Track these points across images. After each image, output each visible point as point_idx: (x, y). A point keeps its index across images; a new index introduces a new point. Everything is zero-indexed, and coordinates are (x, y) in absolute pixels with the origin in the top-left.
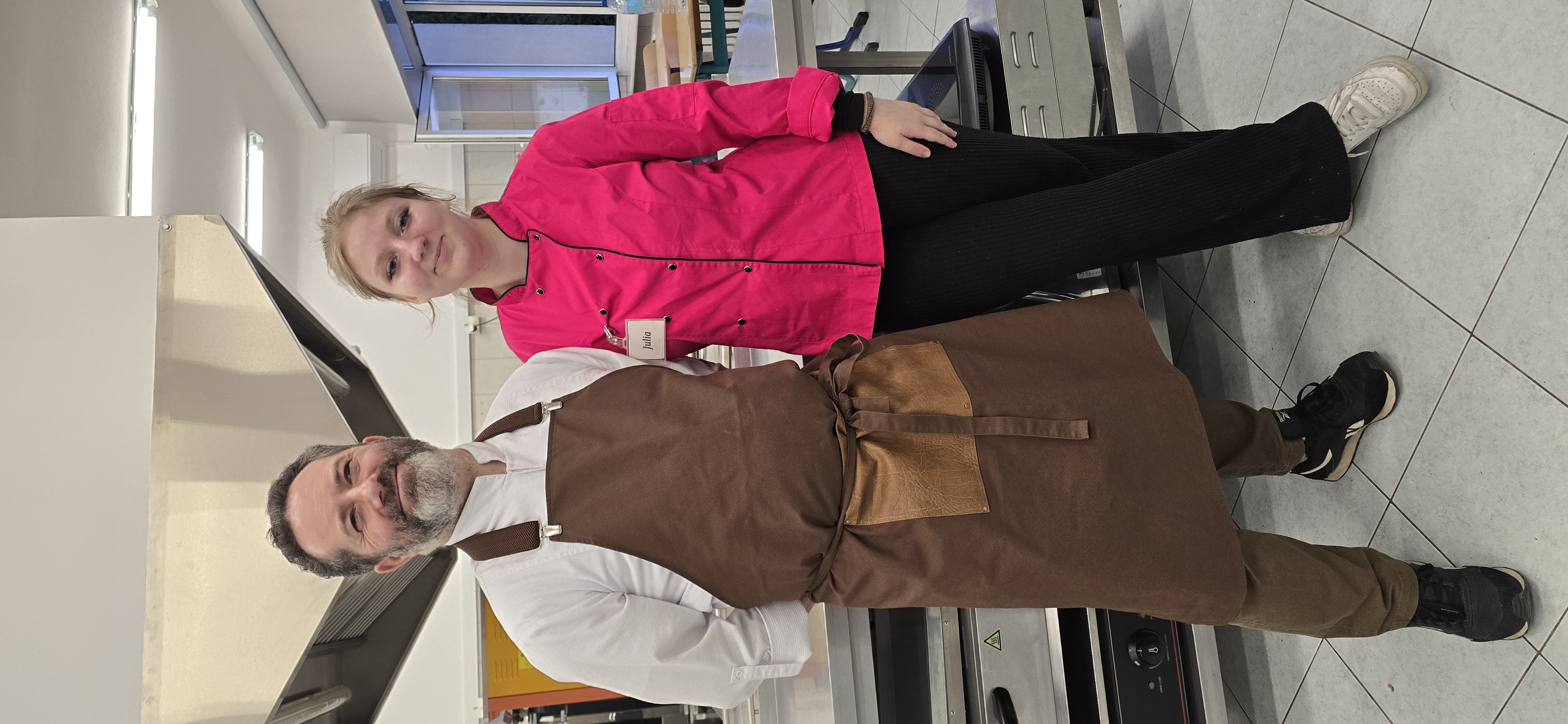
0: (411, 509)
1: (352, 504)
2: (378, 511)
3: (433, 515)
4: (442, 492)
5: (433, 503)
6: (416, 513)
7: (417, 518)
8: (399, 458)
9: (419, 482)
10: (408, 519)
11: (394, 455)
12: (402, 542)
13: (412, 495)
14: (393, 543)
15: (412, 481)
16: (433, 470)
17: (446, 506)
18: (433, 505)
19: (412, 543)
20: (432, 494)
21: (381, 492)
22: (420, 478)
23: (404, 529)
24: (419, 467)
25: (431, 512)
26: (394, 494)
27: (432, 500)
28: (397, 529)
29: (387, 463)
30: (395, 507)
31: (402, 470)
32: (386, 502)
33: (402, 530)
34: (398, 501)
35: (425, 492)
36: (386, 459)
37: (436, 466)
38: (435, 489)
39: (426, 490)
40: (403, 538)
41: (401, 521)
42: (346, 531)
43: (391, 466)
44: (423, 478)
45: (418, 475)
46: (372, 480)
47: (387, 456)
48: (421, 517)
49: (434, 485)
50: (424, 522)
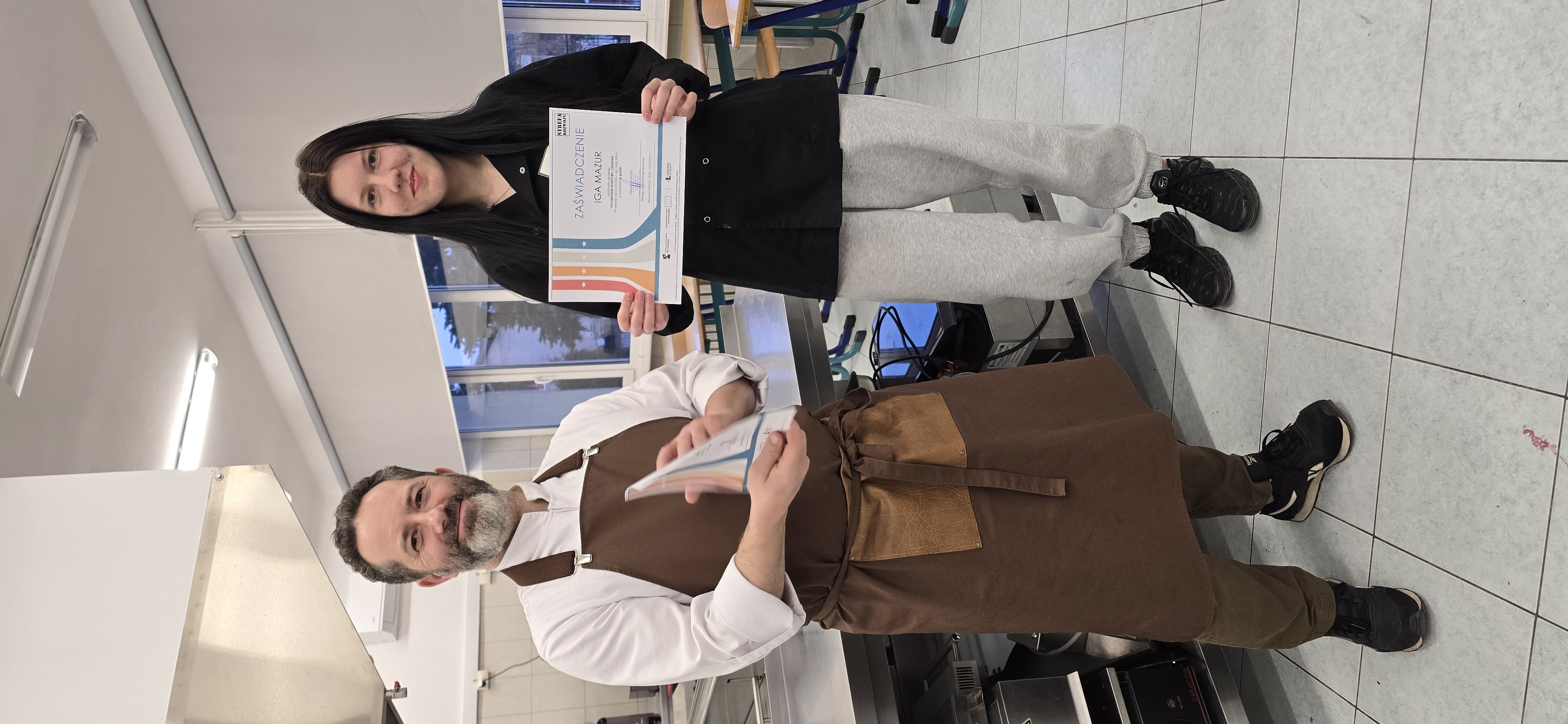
0: (465, 539)
1: (416, 525)
2: (438, 535)
3: (483, 548)
4: (496, 531)
5: (486, 538)
6: (469, 544)
7: (469, 549)
8: (466, 494)
9: (479, 519)
10: (461, 548)
11: (462, 490)
12: (450, 566)
13: (470, 528)
14: (443, 566)
15: (473, 517)
16: (493, 512)
17: (495, 543)
18: (486, 540)
19: (458, 568)
20: (487, 532)
21: (444, 521)
22: (480, 516)
23: (456, 555)
24: (481, 507)
25: (482, 546)
26: (456, 525)
27: (486, 536)
28: (450, 554)
29: (455, 496)
30: (453, 536)
31: (466, 505)
32: (446, 530)
33: (453, 555)
34: (457, 531)
35: (482, 529)
36: (455, 493)
37: (497, 509)
38: (491, 528)
39: (483, 527)
40: (453, 562)
41: (454, 548)
42: (405, 548)
43: (457, 500)
44: (483, 516)
45: (479, 514)
46: (440, 510)
47: (456, 490)
48: (472, 549)
49: (491, 524)
50: (474, 553)
